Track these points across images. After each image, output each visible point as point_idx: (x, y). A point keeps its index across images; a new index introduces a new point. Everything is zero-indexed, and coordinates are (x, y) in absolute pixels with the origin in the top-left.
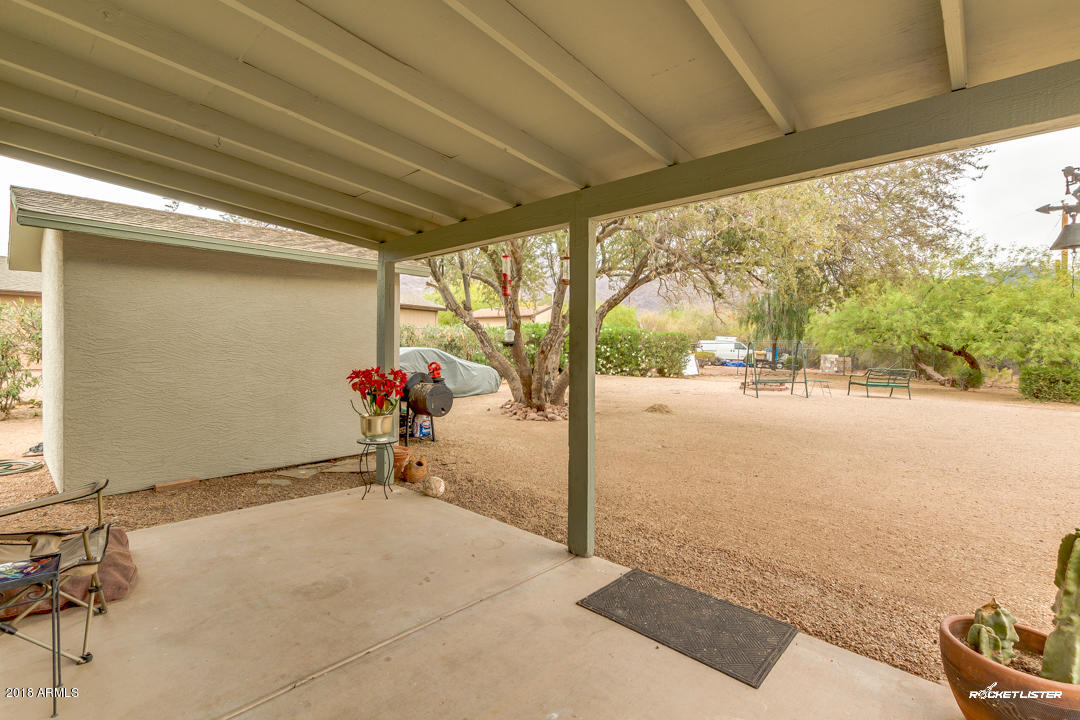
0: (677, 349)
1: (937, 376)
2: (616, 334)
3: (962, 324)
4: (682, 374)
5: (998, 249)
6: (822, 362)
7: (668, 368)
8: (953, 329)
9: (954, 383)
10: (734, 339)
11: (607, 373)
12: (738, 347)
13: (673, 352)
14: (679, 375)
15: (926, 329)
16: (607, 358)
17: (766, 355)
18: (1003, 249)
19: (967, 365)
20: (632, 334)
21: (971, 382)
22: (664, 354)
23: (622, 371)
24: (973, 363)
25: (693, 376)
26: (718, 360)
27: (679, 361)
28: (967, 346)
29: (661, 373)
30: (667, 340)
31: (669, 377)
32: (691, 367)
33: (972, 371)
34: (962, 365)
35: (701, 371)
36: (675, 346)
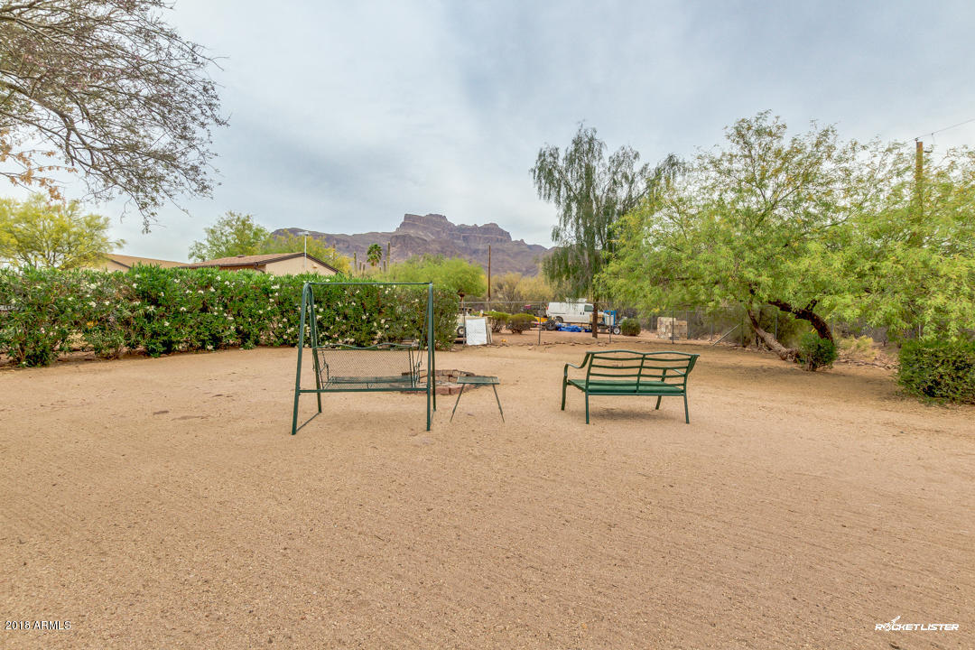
1: (777, 346)
3: (805, 263)
5: (858, 146)
6: (658, 326)
8: (792, 275)
9: (798, 357)
15: (750, 274)
17: (603, 319)
18: (864, 147)
19: (814, 331)
21: (819, 358)
24: (823, 329)
28: (814, 303)
33: (822, 342)
34: (808, 332)
35: (495, 337)
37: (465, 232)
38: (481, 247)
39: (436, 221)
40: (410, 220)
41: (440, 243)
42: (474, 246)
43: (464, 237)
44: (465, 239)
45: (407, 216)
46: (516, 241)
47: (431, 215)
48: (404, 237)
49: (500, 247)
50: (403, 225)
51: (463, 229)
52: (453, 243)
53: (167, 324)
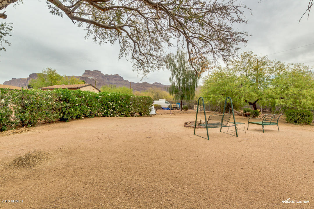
0: (147, 104)
2: (118, 96)
4: (150, 115)
6: (194, 107)
7: (144, 112)
10: (165, 100)
11: (114, 116)
12: (166, 103)
13: (145, 105)
14: (148, 115)
16: (114, 109)
17: (176, 106)
20: (126, 96)
22: (142, 106)
23: (122, 115)
25: (154, 115)
26: (161, 107)
27: (148, 109)
29: (141, 115)
30: (143, 99)
31: (144, 116)
32: (153, 112)
35: (157, 112)
36: (146, 102)
37: (108, 77)
38: (113, 82)
39: (97, 73)
40: (87, 72)
41: (99, 80)
42: (111, 82)
43: (107, 79)
44: (108, 79)
45: (86, 71)
46: (125, 80)
47: (95, 70)
48: (85, 78)
49: (120, 82)
50: (85, 74)
51: (107, 76)
52: (103, 81)
53: (72, 110)
